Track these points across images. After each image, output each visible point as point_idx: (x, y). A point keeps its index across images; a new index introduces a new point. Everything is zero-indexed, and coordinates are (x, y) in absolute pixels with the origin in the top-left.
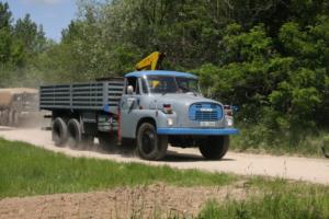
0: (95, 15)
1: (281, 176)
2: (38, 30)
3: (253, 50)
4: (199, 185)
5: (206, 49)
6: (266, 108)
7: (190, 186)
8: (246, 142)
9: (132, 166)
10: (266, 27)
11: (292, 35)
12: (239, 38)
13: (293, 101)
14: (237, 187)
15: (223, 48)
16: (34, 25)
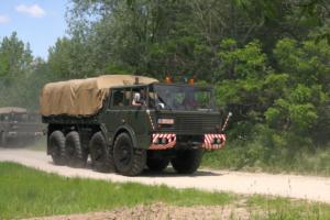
0: (85, 33)
2: (25, 48)
3: (247, 67)
4: (199, 204)
5: (199, 66)
6: (261, 126)
7: (190, 206)
8: (242, 161)
9: (129, 186)
10: (260, 43)
12: (235, 53)
14: (238, 206)
15: (216, 65)
16: (21, 42)
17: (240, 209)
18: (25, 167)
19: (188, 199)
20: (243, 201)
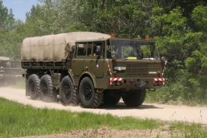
2: (9, 13)
3: (172, 27)
4: (134, 128)
5: (136, 26)
6: (182, 70)
7: (128, 129)
8: (168, 96)
10: (181, 9)
11: (201, 15)
12: (162, 17)
13: (202, 66)
14: (163, 130)
15: (149, 26)
16: (6, 9)
18: (8, 101)
19: (126, 125)
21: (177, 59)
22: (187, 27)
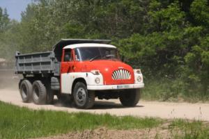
1: (197, 119)
2: (3, 13)
3: (170, 22)
4: (133, 128)
5: (134, 23)
6: (182, 67)
7: (127, 129)
8: (168, 94)
9: (81, 115)
10: (180, 3)
11: (200, 9)
12: (160, 12)
13: (203, 61)
14: (163, 129)
15: (147, 21)
17: (165, 130)
19: (125, 124)
20: (167, 124)
21: (177, 55)
22: (186, 21)
